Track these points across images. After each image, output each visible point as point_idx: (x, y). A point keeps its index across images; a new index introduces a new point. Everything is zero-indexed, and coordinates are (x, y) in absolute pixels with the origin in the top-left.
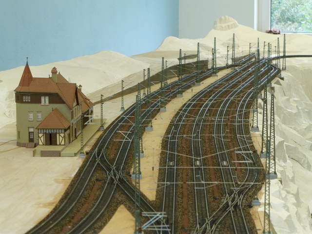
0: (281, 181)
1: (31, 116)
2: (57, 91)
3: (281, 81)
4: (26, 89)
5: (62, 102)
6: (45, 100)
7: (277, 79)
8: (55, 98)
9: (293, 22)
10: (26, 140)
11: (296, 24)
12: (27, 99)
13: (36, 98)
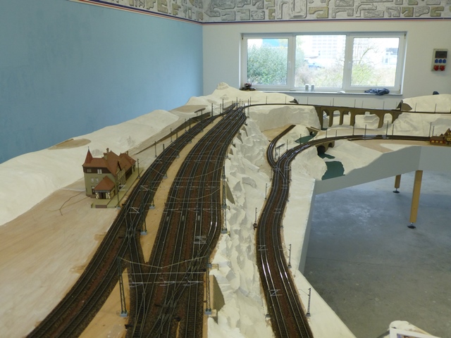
0: (229, 235)
1: (93, 180)
2: (106, 166)
3: (246, 126)
4: (88, 165)
5: (109, 172)
6: (100, 172)
7: (244, 125)
8: (105, 170)
9: (259, 75)
10: (91, 193)
11: (261, 77)
12: (89, 171)
13: (94, 170)
